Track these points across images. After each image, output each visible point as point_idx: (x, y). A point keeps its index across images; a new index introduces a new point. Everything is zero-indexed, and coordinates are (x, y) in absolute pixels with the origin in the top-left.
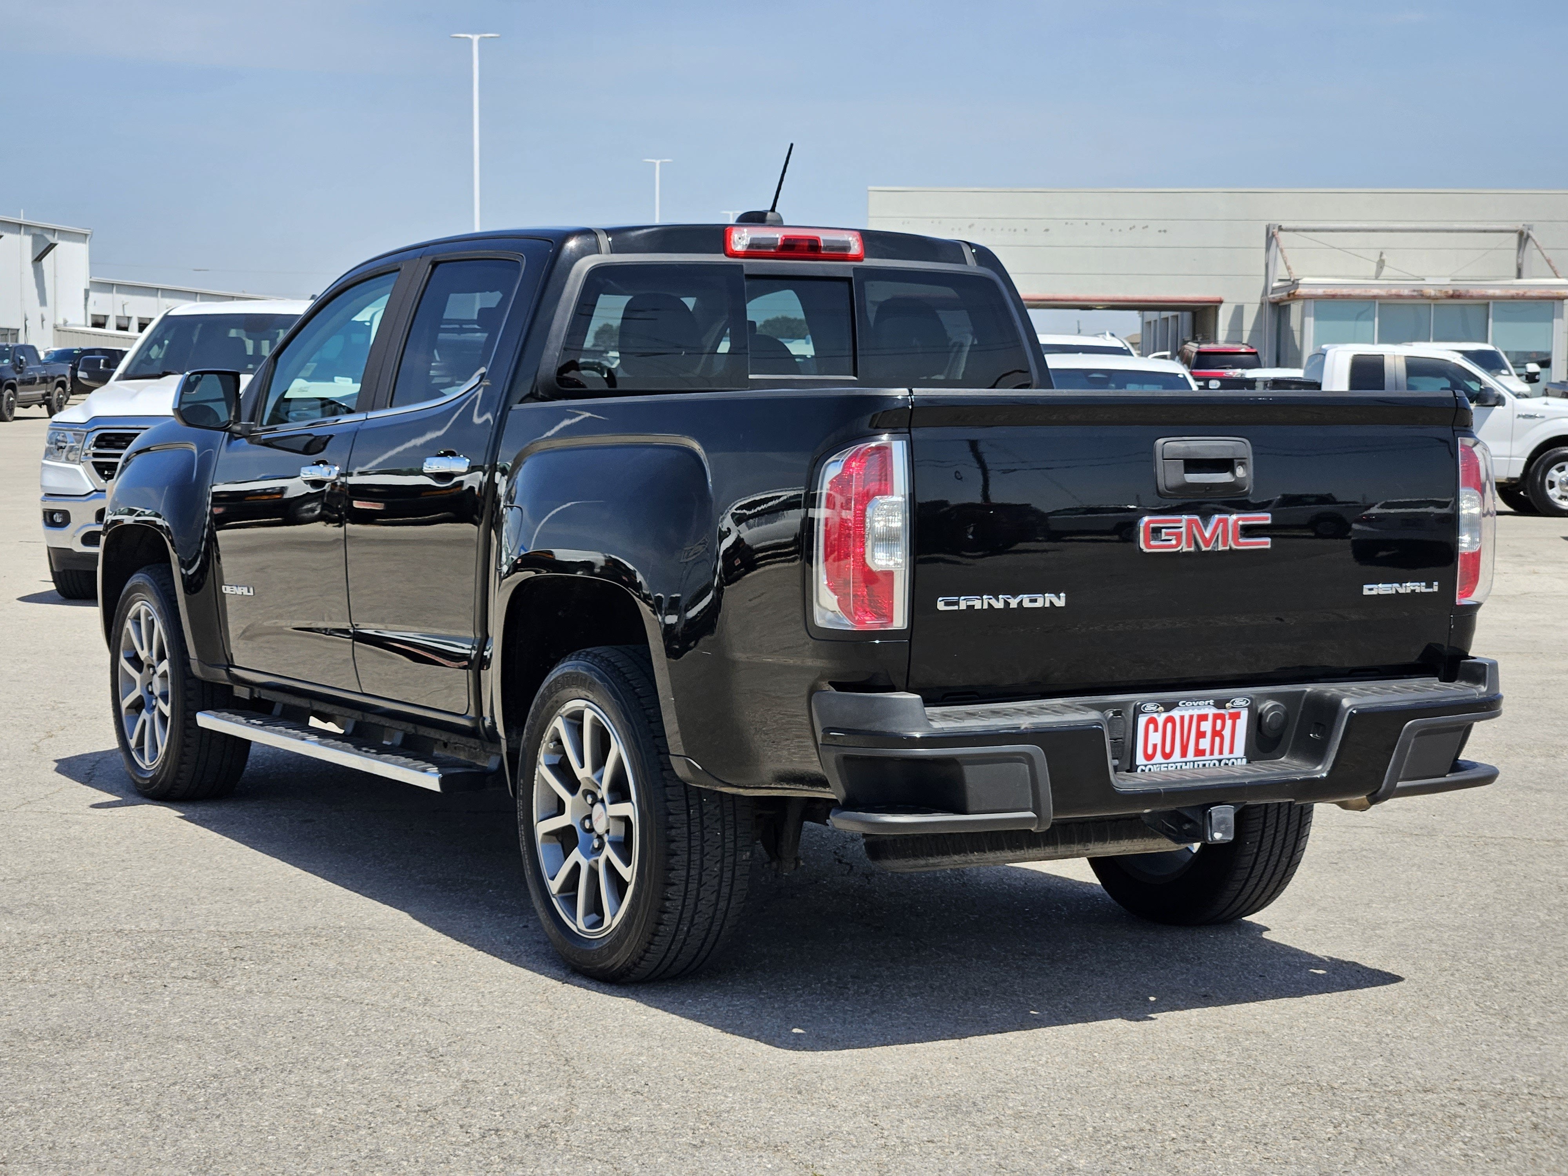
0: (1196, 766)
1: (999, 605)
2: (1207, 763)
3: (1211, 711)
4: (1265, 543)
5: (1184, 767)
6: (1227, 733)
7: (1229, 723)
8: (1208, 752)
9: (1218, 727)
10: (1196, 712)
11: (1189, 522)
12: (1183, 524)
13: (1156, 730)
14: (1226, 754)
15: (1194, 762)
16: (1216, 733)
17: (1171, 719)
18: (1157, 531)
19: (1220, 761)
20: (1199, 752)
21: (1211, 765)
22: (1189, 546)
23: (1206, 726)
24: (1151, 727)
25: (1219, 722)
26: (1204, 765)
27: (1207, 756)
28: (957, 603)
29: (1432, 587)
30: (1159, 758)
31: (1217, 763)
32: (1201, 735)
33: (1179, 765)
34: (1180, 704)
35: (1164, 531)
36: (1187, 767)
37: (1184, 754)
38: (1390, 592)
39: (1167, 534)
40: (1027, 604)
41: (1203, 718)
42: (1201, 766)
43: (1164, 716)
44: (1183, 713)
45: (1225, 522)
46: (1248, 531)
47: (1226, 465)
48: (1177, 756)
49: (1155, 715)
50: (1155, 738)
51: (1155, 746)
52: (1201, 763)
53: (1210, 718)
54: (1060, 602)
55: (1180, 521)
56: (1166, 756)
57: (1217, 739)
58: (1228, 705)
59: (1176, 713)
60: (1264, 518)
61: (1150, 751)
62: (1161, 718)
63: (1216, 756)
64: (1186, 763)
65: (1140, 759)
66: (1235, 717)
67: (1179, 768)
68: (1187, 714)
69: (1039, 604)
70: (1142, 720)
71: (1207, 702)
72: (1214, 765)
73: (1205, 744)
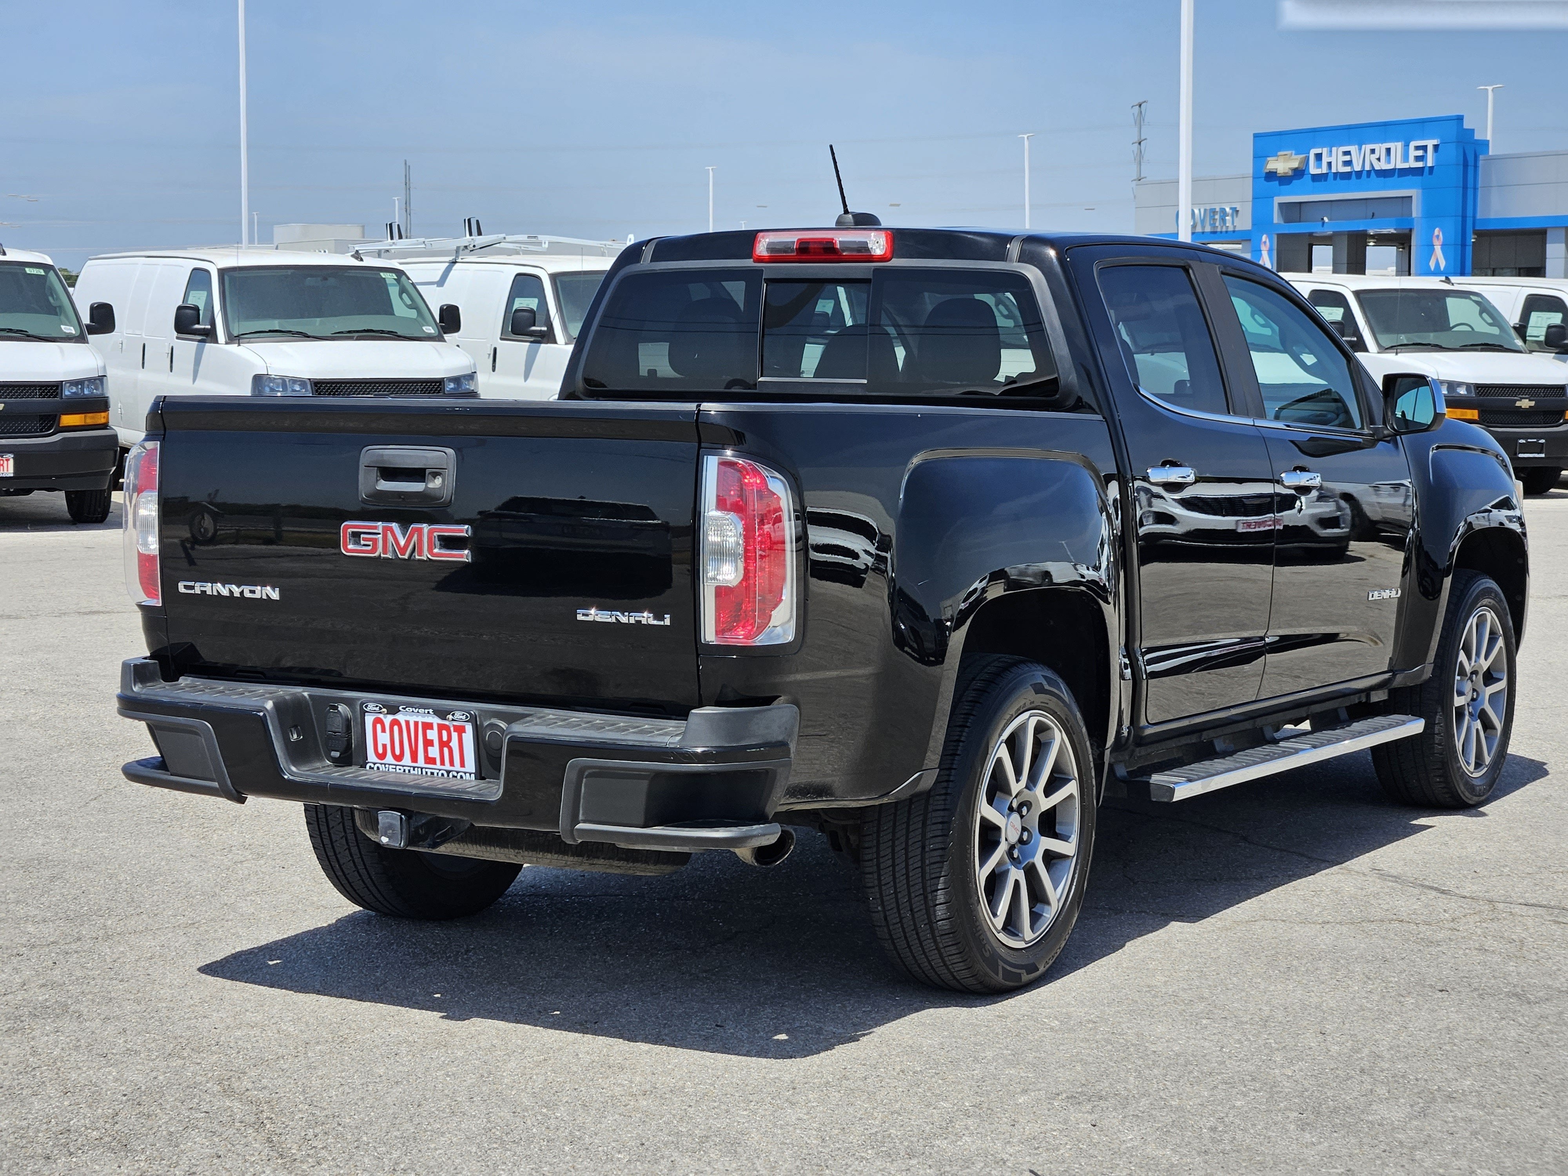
0: (424, 773)
1: (225, 592)
2: (436, 772)
3: (436, 721)
4: (465, 555)
5: (412, 772)
6: (454, 744)
7: (455, 735)
8: (438, 761)
9: (445, 738)
10: (421, 719)
11: (385, 529)
12: (380, 531)
13: (384, 730)
14: (457, 766)
15: (422, 769)
16: (443, 744)
17: (395, 722)
18: (356, 536)
19: (448, 772)
20: (430, 760)
21: (440, 775)
22: (385, 553)
23: (432, 735)
24: (379, 726)
25: (445, 733)
26: (432, 773)
27: (438, 765)
28: (192, 588)
29: (663, 619)
30: (389, 759)
31: (446, 775)
32: (428, 743)
33: (407, 769)
34: (400, 708)
35: (362, 536)
36: (416, 772)
37: (414, 758)
38: (609, 620)
39: (364, 539)
40: (247, 595)
41: (428, 726)
42: (429, 774)
43: (390, 718)
44: (408, 718)
45: (420, 531)
46: (449, 543)
47: (418, 474)
48: (407, 760)
49: (381, 716)
50: (384, 738)
51: (384, 746)
52: (429, 771)
53: (435, 727)
54: (275, 595)
55: (376, 528)
56: (399, 758)
57: (446, 750)
58: (450, 717)
59: (401, 717)
60: (464, 530)
61: (380, 751)
62: (388, 719)
63: (447, 766)
64: (414, 768)
65: (371, 757)
66: (460, 730)
67: (407, 771)
68: (412, 719)
69: (257, 595)
70: (369, 719)
71: (426, 711)
72: (443, 775)
73: (434, 752)
